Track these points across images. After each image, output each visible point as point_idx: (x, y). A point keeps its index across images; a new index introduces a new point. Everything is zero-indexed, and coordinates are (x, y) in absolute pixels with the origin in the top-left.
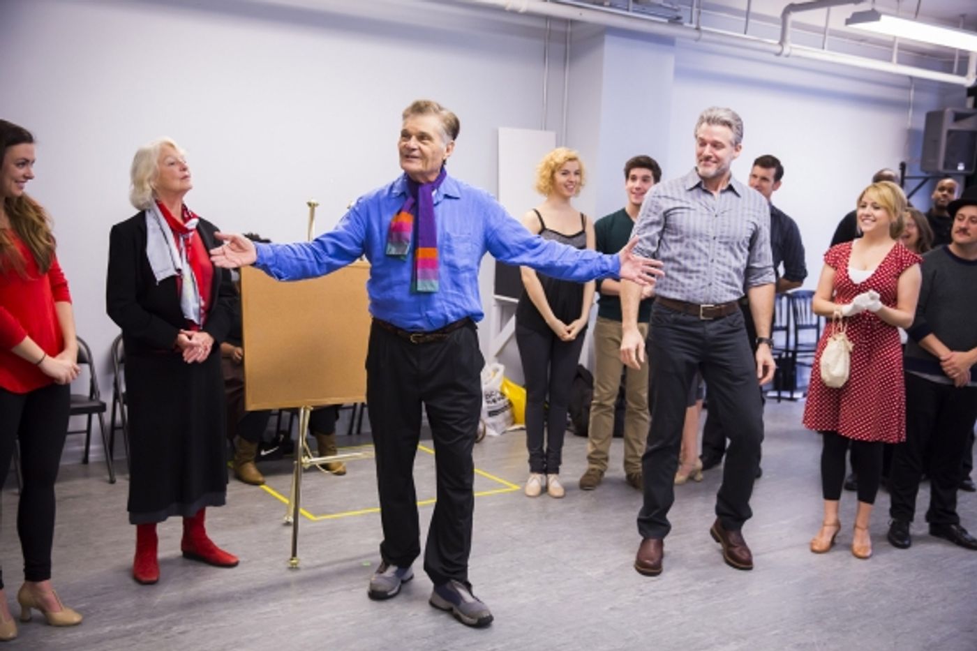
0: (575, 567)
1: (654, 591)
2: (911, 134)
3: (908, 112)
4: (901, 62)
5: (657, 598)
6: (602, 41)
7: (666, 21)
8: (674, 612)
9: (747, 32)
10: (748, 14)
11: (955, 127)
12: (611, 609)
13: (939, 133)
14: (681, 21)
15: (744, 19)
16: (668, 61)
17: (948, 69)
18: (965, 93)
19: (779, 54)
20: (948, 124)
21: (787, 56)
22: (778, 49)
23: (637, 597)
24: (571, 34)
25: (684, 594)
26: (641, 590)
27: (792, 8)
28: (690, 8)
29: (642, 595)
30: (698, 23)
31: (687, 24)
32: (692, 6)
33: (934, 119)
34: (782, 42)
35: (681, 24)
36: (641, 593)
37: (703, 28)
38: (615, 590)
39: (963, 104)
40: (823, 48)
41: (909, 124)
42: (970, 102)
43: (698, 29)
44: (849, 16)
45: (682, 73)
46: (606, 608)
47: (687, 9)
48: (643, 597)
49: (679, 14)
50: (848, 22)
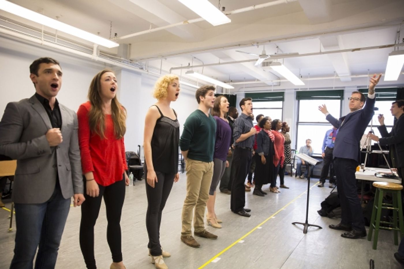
6: (121, 72)
7: (139, 68)
10: (161, 70)
15: (160, 71)
16: (139, 79)
27: (172, 69)
31: (144, 70)
32: (146, 66)
37: (149, 71)
43: (147, 71)
44: (186, 72)
45: (143, 84)
49: (143, 67)
50: (186, 73)
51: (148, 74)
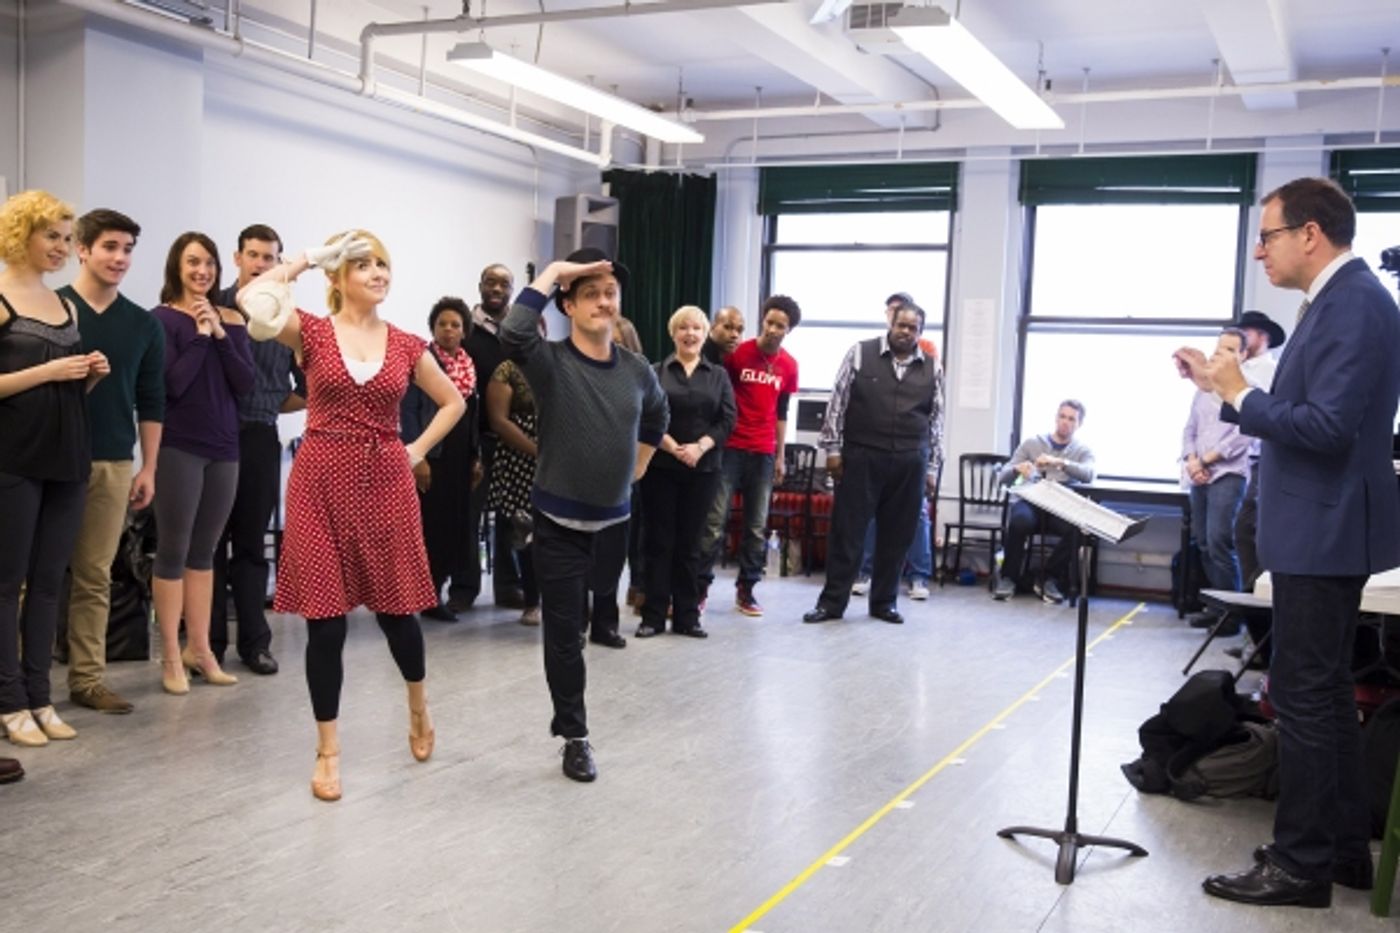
0: (57, 863)
1: (195, 878)
2: (539, 225)
3: (533, 197)
4: (520, 126)
5: (200, 888)
6: (81, 39)
7: (187, 20)
8: (227, 905)
9: (312, 56)
10: (311, 34)
11: (591, 219)
12: (119, 919)
13: (572, 226)
14: (211, 25)
15: (307, 40)
16: (192, 85)
17: (578, 142)
18: (598, 179)
19: (359, 93)
20: (582, 215)
21: (371, 97)
22: (358, 85)
23: (166, 893)
24: (26, 21)
25: (245, 874)
26: (172, 881)
27: (374, 29)
28: (222, 12)
29: (174, 888)
30: (236, 32)
31: (219, 30)
32: (226, 8)
33: (565, 206)
34: (362, 76)
35: (212, 29)
36: (171, 885)
37: (246, 40)
38: (125, 888)
39: (599, 192)
40: (420, 94)
41: (536, 214)
42: (606, 189)
43: (237, 38)
44: (451, 47)
45: (215, 108)
46: (110, 919)
47: (219, 14)
48: (174, 891)
49: (206, 14)
50: (451, 56)
51: (236, 55)
